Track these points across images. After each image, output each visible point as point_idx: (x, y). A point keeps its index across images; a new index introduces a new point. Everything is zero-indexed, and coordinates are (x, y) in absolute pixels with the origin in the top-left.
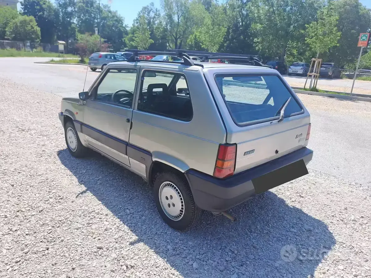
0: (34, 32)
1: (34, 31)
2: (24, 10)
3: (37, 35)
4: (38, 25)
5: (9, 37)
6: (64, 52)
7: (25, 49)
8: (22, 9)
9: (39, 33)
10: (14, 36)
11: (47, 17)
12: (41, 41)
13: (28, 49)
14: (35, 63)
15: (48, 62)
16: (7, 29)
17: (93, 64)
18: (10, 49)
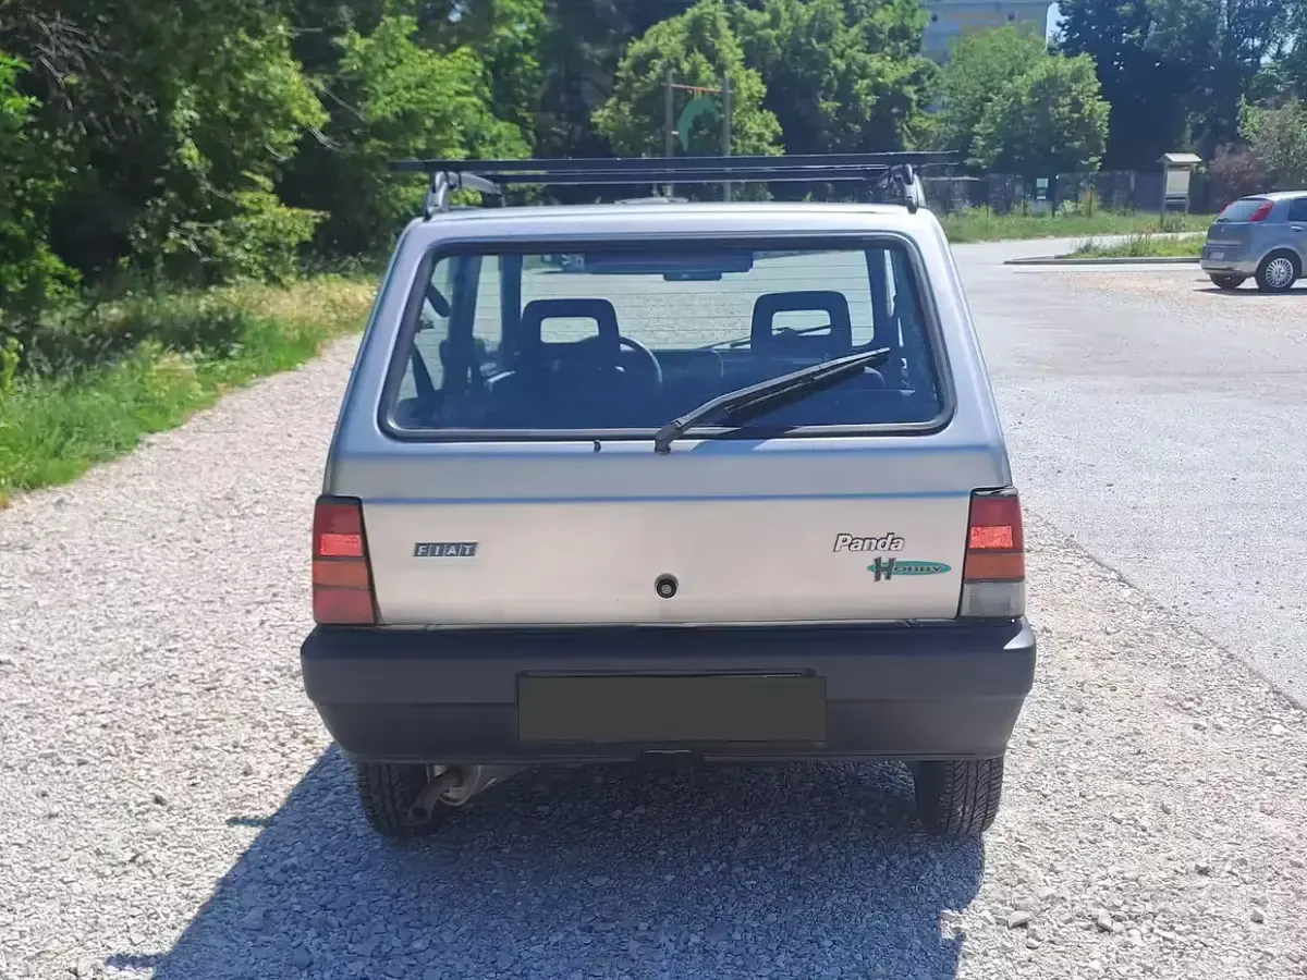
0: (1084, 126)
1: (1081, 119)
2: (1070, 32)
3: (1093, 137)
4: (1105, 93)
5: (981, 161)
6: (1187, 208)
7: (1025, 206)
8: (1059, 29)
9: (1102, 125)
10: (1001, 155)
11: (1155, 46)
12: (1107, 163)
13: (1041, 204)
14: (1007, 263)
15: (1068, 256)
16: (977, 128)
17: (1222, 255)
18: (971, 212)
